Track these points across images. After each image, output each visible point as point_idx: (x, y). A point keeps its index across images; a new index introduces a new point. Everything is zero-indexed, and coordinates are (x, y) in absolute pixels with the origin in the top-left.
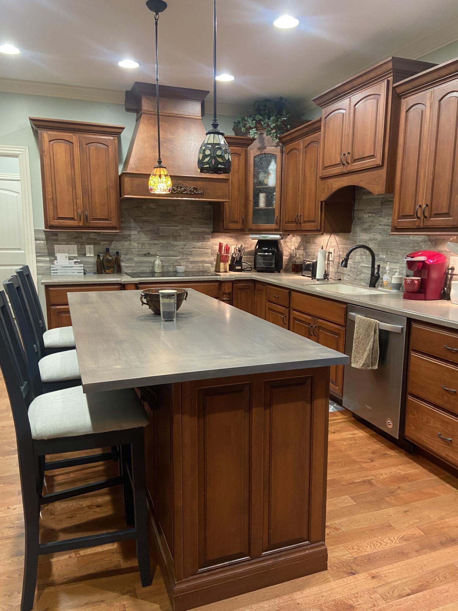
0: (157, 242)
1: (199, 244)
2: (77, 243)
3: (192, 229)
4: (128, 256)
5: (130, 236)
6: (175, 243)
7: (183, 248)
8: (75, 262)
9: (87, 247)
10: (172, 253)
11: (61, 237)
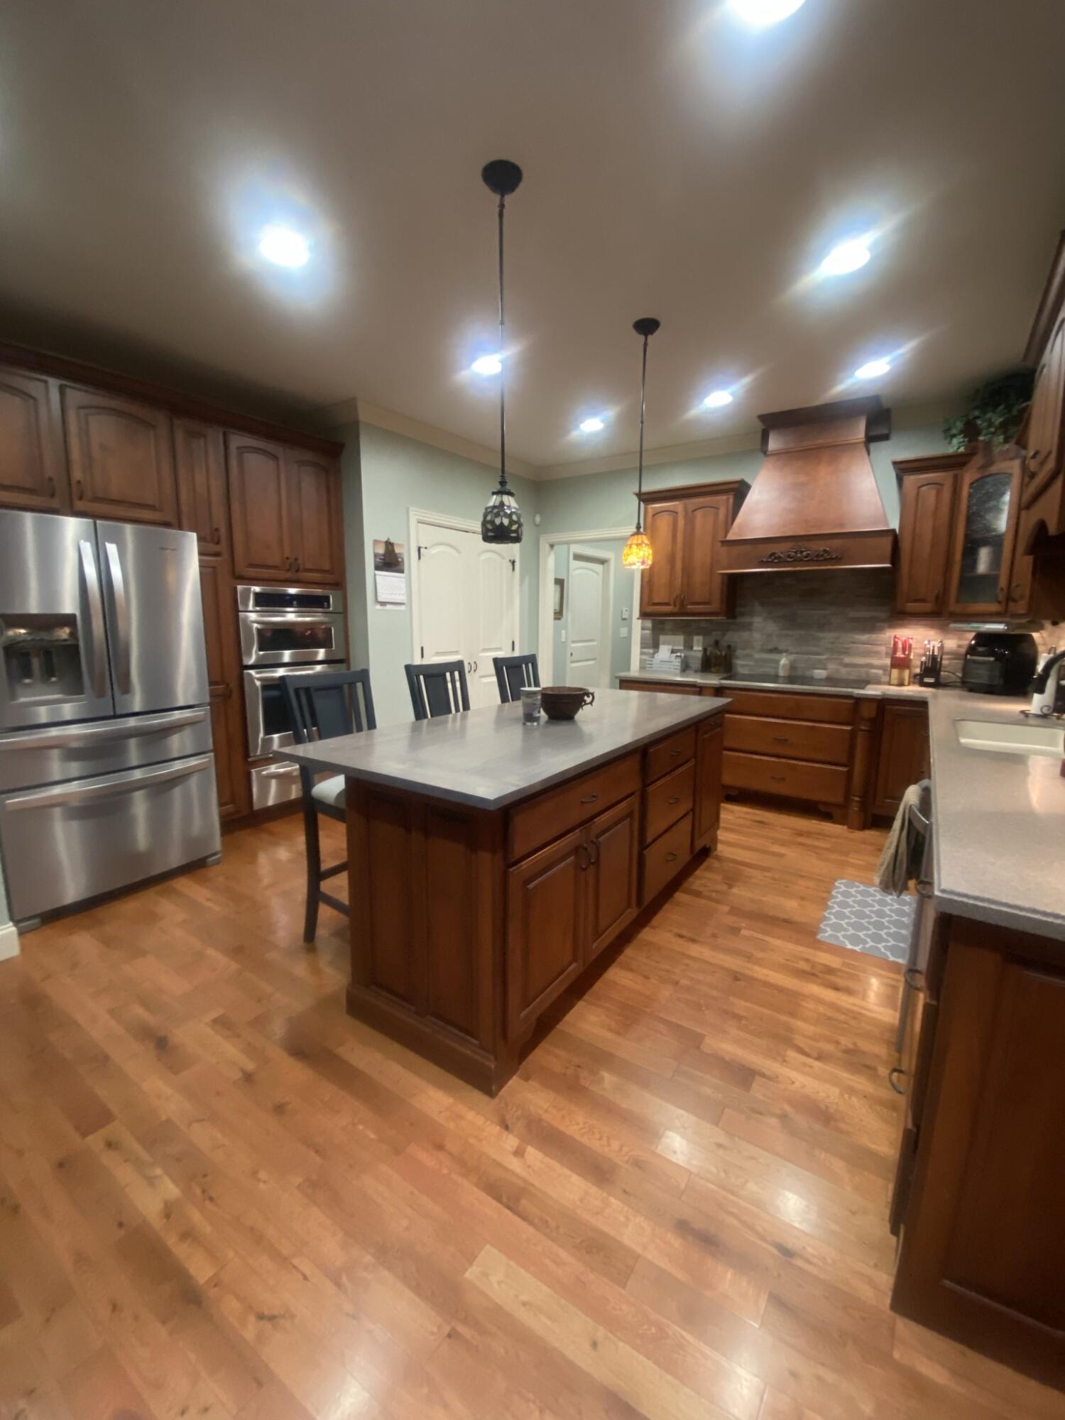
0: (790, 632)
1: (865, 637)
2: (684, 633)
3: (852, 614)
4: (747, 652)
5: (751, 624)
6: (821, 635)
7: (832, 643)
8: (677, 656)
9: (696, 638)
10: (814, 649)
11: (668, 626)
